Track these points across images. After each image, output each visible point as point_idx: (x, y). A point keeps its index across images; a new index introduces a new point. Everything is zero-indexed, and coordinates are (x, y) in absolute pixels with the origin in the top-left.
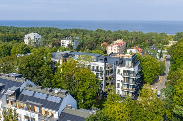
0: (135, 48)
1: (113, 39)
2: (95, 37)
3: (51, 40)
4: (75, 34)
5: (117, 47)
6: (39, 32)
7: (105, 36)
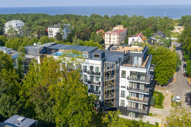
0: (138, 35)
1: (111, 25)
2: (89, 23)
3: (35, 28)
4: (67, 20)
5: (116, 35)
6: (24, 19)
7: (101, 22)
